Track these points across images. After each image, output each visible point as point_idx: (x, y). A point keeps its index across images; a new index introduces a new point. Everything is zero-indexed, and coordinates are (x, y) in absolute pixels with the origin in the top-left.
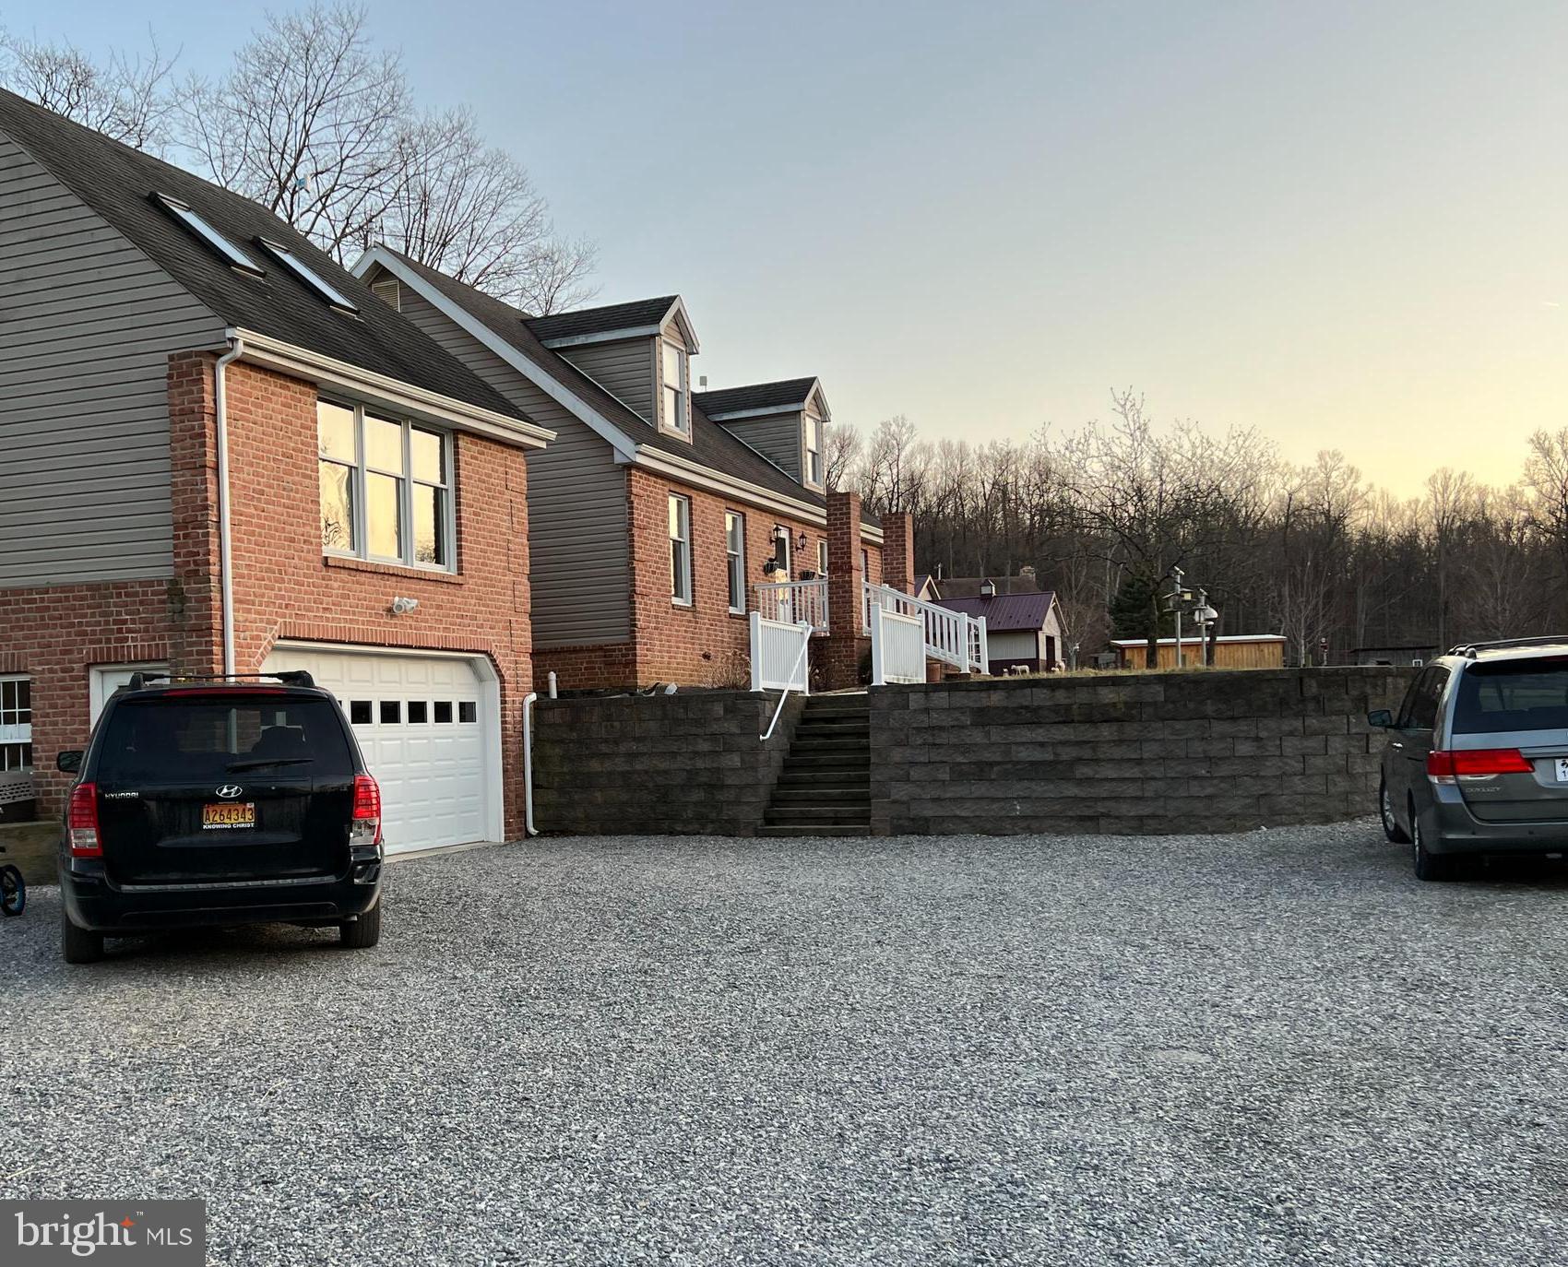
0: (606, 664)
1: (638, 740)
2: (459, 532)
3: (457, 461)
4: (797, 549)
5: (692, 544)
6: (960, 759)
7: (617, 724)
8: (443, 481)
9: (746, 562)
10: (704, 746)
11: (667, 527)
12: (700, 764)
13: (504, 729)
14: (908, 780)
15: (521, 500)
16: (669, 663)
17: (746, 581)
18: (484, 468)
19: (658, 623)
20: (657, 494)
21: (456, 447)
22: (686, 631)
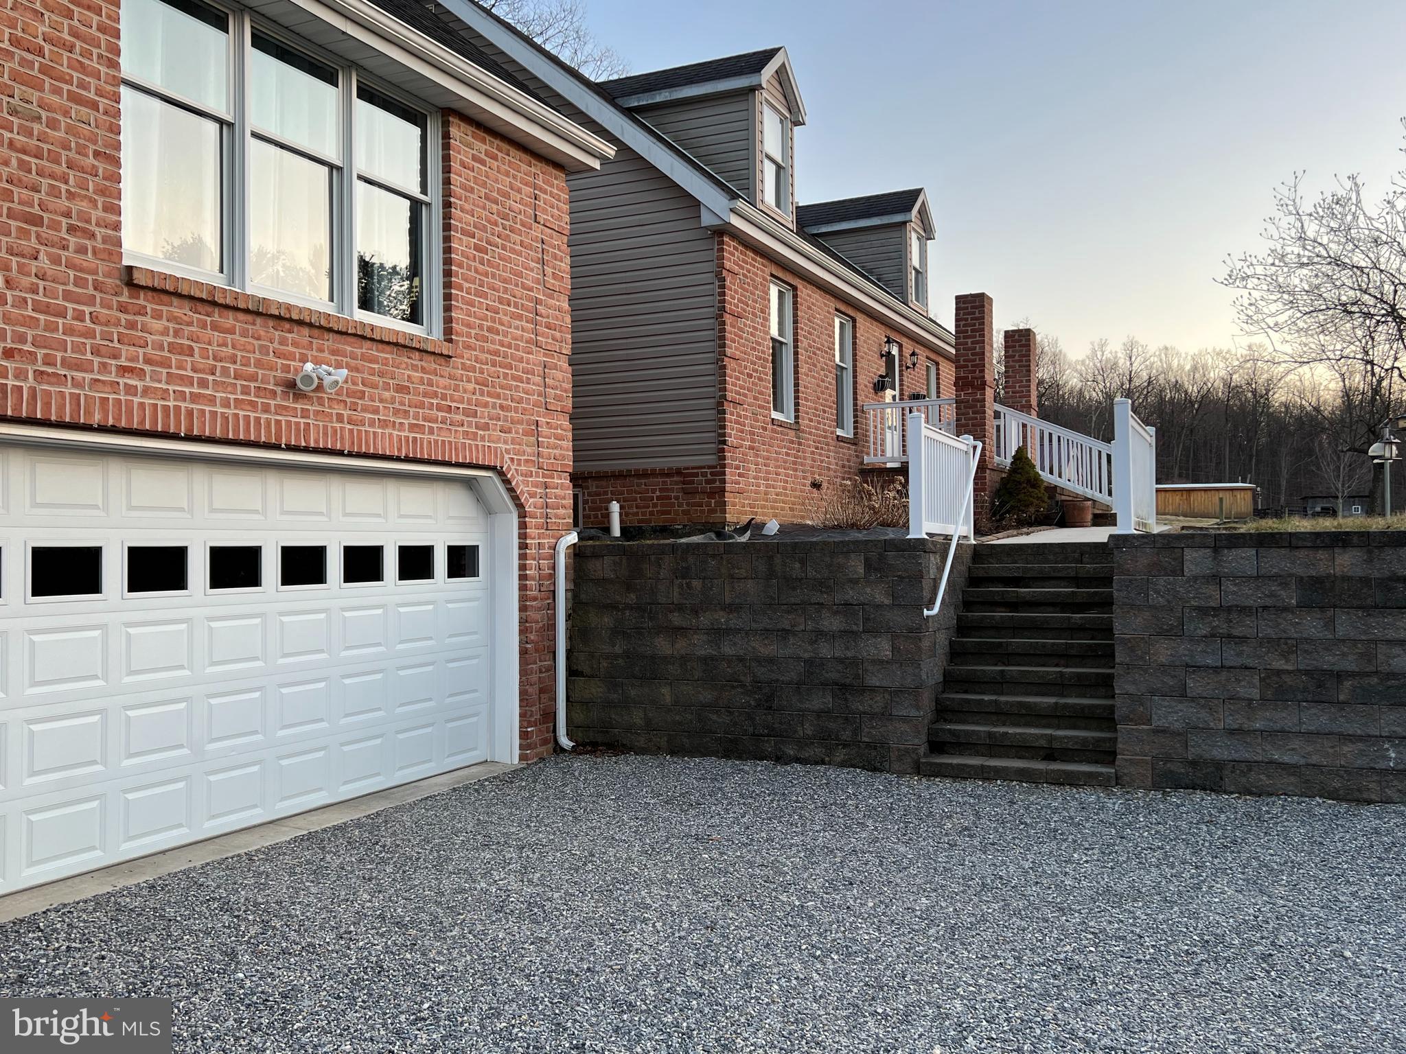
0: (686, 492)
1: (731, 608)
2: (448, 273)
3: (446, 159)
4: (908, 368)
5: (796, 347)
6: (1279, 664)
7: (696, 584)
8: (424, 189)
9: (855, 377)
10: (832, 623)
11: (767, 319)
12: (825, 650)
13: (523, 588)
14: (1183, 695)
15: (560, 242)
16: (766, 493)
17: (855, 399)
18: (496, 181)
19: (753, 441)
20: (756, 275)
21: (446, 136)
22: (787, 454)
